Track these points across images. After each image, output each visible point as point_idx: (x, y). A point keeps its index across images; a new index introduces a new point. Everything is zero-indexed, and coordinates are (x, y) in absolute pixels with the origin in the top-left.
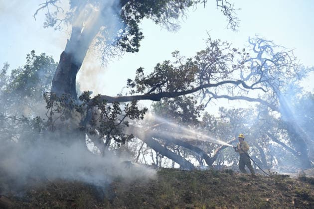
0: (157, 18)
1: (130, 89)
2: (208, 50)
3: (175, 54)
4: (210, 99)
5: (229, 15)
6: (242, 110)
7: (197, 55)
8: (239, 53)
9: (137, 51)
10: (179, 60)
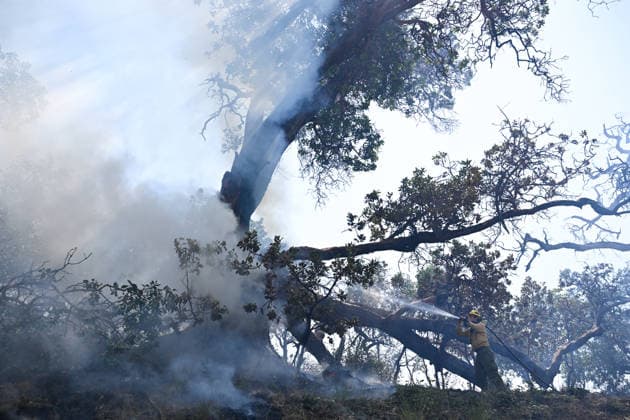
0: (407, 107)
1: (355, 233)
2: (508, 144)
3: (439, 158)
4: (536, 253)
5: (545, 74)
6: (606, 268)
7: (484, 157)
8: (575, 142)
9: (373, 167)
10: (447, 171)
